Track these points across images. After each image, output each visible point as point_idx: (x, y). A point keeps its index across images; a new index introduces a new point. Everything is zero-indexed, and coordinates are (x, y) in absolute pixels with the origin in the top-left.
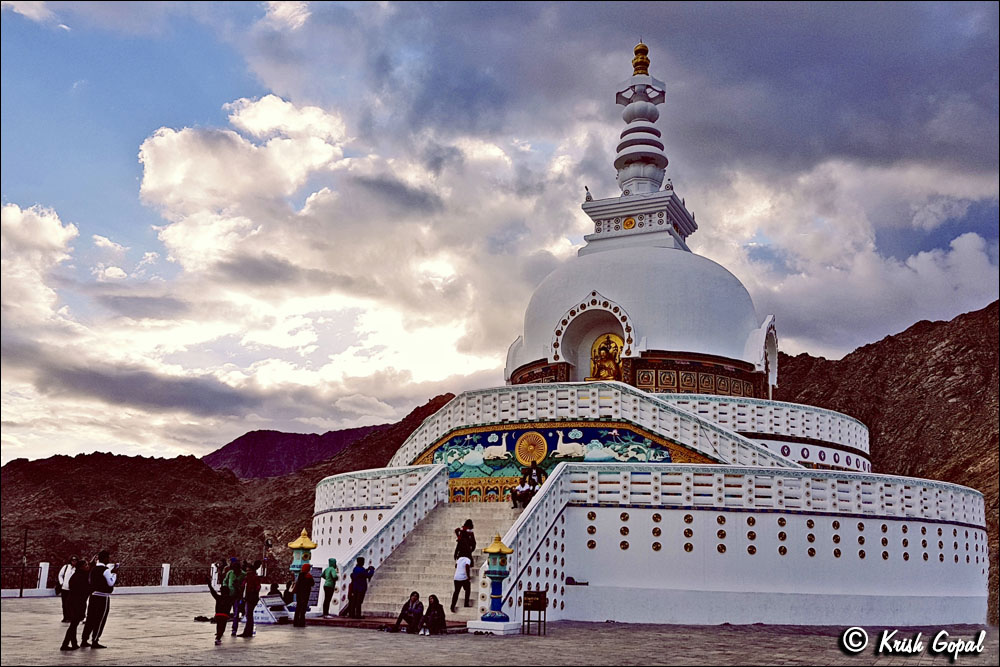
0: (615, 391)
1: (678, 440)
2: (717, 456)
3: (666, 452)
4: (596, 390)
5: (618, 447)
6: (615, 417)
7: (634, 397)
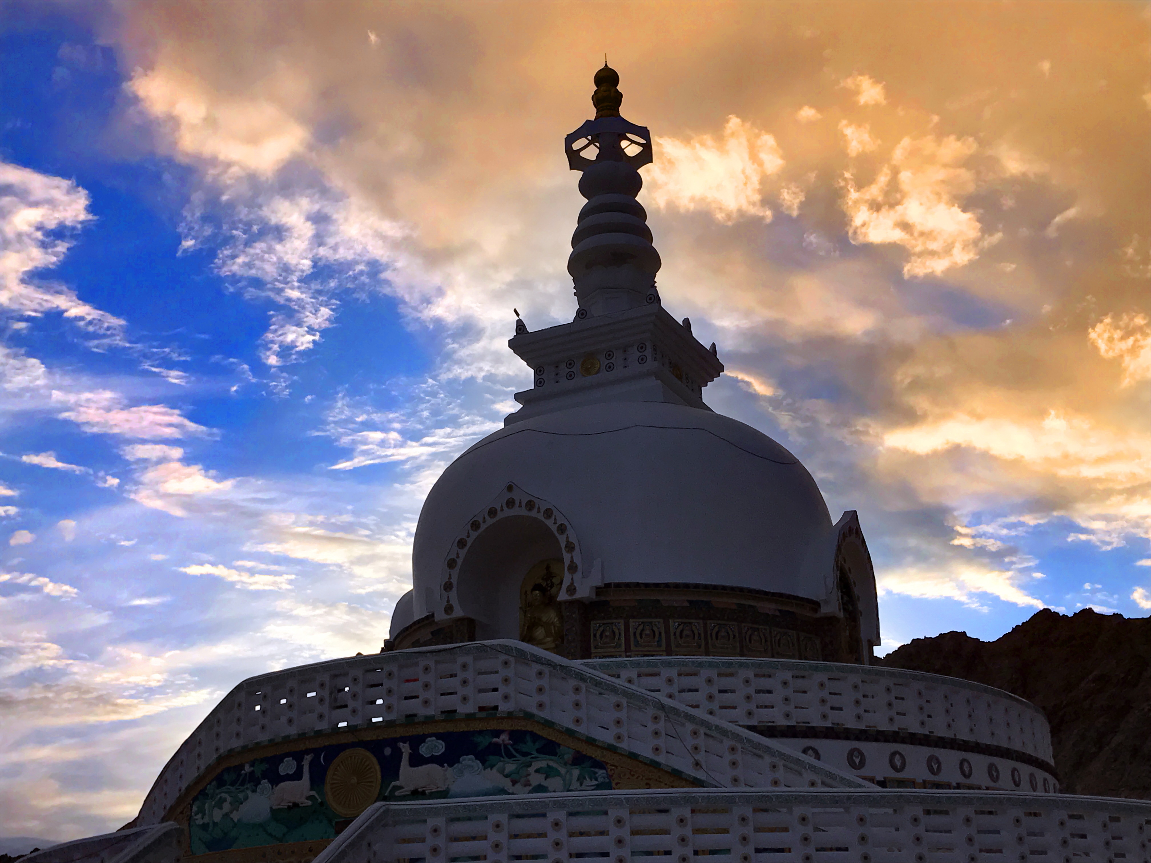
0: (503, 657)
1: (624, 745)
2: (700, 775)
3: (601, 772)
4: (469, 659)
5: (510, 767)
6: (504, 707)
7: (536, 667)
